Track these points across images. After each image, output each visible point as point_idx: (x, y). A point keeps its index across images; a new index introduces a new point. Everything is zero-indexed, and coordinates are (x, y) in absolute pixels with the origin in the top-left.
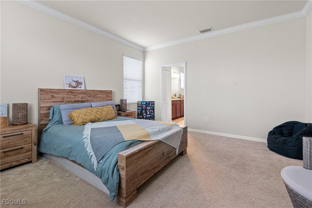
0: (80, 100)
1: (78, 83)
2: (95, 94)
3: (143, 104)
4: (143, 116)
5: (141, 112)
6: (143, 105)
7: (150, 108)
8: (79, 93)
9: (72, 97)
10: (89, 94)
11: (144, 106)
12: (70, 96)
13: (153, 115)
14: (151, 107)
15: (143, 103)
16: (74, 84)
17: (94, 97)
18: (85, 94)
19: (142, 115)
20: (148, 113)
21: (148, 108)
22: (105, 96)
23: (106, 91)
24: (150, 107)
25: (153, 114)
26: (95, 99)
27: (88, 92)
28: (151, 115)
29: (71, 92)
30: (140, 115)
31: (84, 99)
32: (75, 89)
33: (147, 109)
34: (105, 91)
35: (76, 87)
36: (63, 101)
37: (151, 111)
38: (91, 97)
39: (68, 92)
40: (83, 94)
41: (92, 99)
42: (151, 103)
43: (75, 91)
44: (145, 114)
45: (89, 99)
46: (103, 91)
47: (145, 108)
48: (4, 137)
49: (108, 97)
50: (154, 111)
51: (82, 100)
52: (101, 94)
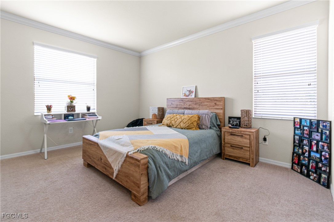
0: (188, 107)
1: (191, 92)
2: (201, 102)
3: (305, 124)
4: (304, 151)
5: (301, 140)
6: (304, 126)
7: (318, 138)
8: (187, 101)
9: (183, 104)
10: (196, 102)
11: (305, 128)
12: (181, 103)
13: (326, 158)
14: (322, 133)
15: (303, 123)
16: (187, 93)
17: (200, 105)
18: (191, 102)
19: (302, 149)
20: (315, 149)
21: (316, 136)
22: (213, 104)
23: (214, 98)
24: (319, 135)
25: (327, 156)
26: (201, 107)
27: (194, 100)
28: (321, 155)
29: (182, 100)
30: (297, 146)
31: (191, 107)
32: (188, 97)
33: (313, 137)
34: (212, 98)
35: (188, 96)
36: (177, 107)
37: (323, 146)
38: (197, 105)
39: (180, 101)
40: (190, 102)
41: (198, 107)
42: (323, 126)
43: (184, 99)
44: (307, 148)
45: (195, 106)
46: (210, 98)
47: (307, 134)
48: (147, 123)
49: (216, 105)
50: (330, 148)
51: (189, 107)
52: (207, 102)
